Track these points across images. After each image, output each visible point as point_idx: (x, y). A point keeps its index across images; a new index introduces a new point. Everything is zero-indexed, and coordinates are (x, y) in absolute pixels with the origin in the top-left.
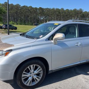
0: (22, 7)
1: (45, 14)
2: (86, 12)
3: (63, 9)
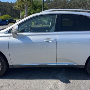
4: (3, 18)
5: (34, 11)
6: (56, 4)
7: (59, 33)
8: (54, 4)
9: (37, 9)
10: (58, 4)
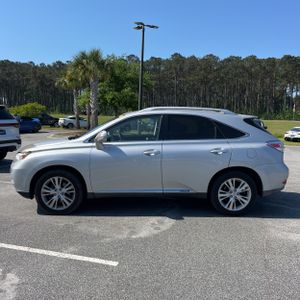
0: (222, 62)
4: (23, 113)
5: (116, 93)
6: (181, 69)
7: (165, 142)
8: (176, 69)
9: (123, 88)
10: (186, 68)
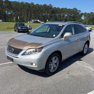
1: (13, 8)
2: (55, 7)
3: (32, 4)
